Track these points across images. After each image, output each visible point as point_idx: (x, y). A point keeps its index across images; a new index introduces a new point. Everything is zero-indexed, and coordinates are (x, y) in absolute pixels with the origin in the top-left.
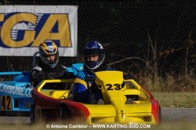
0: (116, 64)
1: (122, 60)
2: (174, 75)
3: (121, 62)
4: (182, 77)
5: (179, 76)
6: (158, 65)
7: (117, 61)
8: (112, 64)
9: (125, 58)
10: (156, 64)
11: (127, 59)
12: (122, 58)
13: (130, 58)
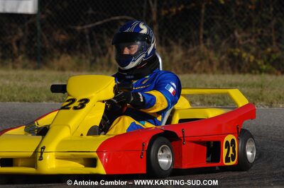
0: (97, 26)
1: (105, 21)
2: (183, 44)
3: (104, 23)
4: (195, 48)
5: (191, 46)
6: (159, 30)
7: (97, 21)
8: (90, 26)
9: (110, 17)
10: (156, 27)
11: (113, 18)
12: (105, 18)
13: (117, 18)
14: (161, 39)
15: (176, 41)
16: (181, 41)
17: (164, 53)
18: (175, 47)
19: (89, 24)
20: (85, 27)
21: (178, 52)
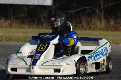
14: (105, 16)
15: (111, 17)
16: (113, 17)
17: (106, 22)
18: (111, 20)
19: (74, 10)
20: (73, 11)
21: (112, 22)
